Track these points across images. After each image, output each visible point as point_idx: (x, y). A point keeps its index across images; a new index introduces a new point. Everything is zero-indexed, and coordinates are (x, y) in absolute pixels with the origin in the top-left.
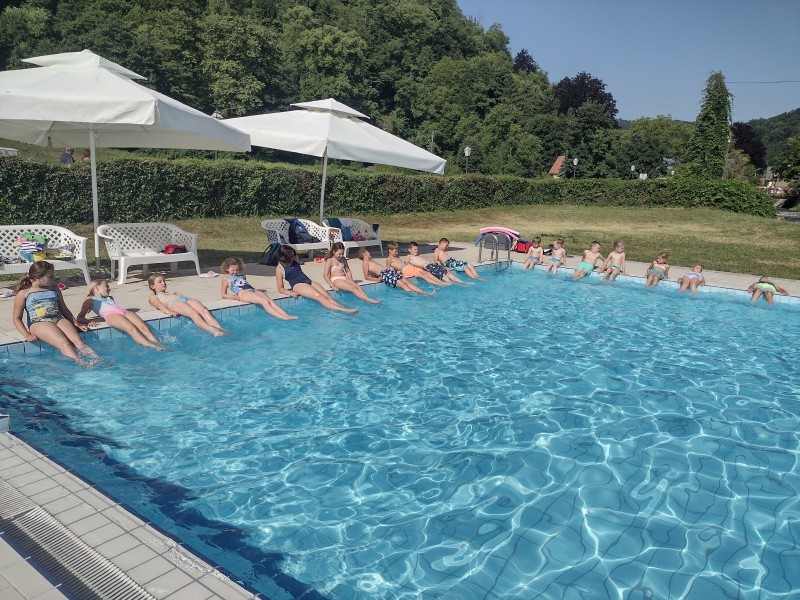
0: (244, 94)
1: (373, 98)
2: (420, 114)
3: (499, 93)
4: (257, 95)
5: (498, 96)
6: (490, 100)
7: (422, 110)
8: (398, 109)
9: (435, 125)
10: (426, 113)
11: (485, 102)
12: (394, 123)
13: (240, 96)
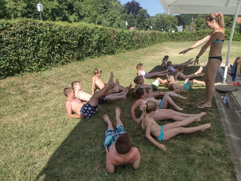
0: (19, 8)
1: (66, 9)
2: (83, 15)
3: (108, 7)
4: (25, 8)
5: (107, 8)
6: (104, 10)
7: (83, 13)
8: (75, 13)
9: (88, 18)
10: (85, 14)
11: (103, 10)
12: (74, 18)
13: (18, 9)
